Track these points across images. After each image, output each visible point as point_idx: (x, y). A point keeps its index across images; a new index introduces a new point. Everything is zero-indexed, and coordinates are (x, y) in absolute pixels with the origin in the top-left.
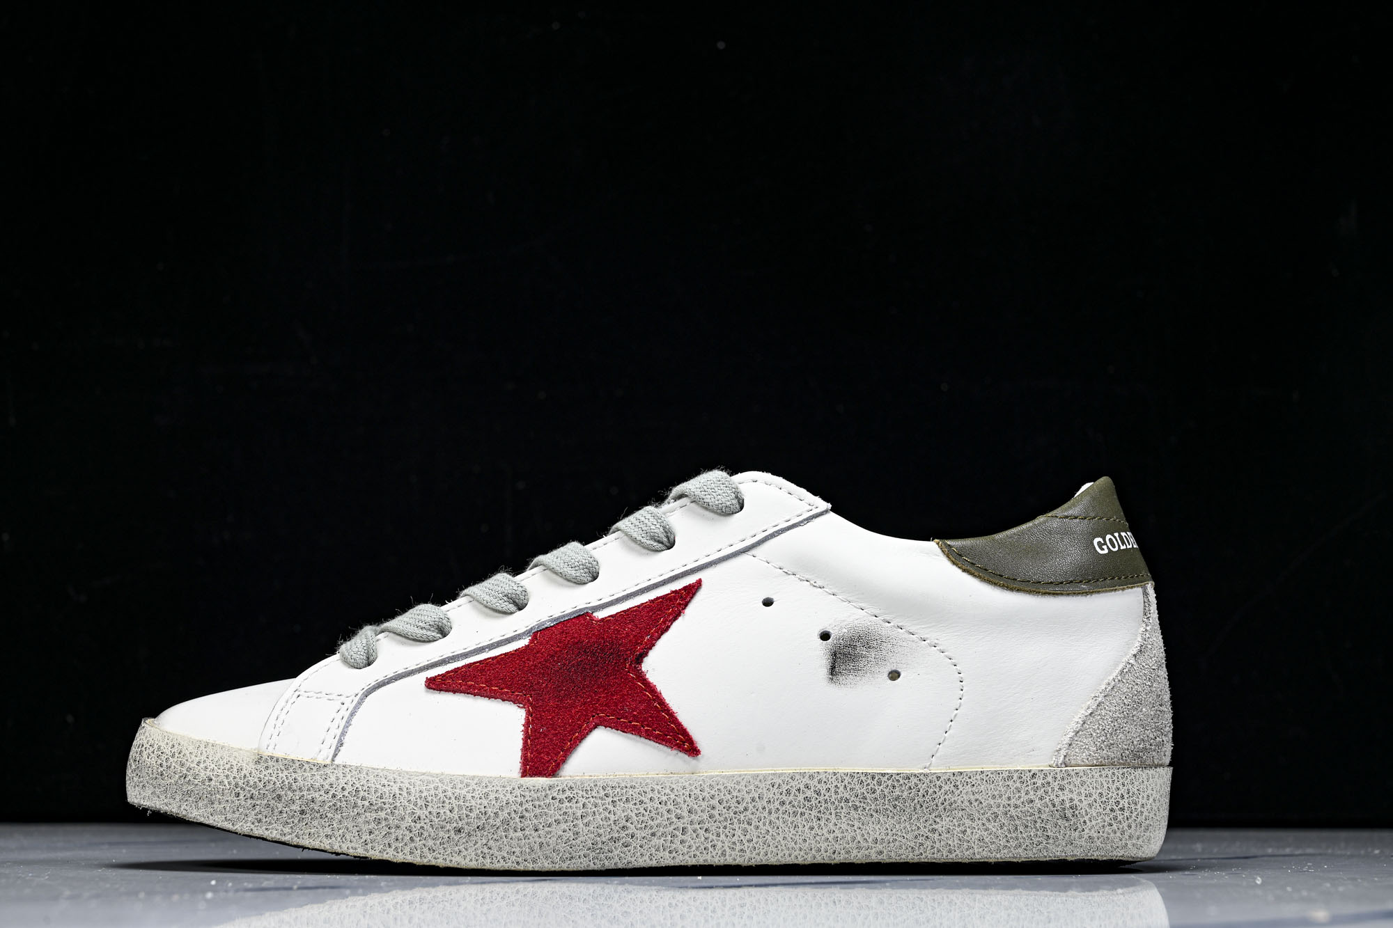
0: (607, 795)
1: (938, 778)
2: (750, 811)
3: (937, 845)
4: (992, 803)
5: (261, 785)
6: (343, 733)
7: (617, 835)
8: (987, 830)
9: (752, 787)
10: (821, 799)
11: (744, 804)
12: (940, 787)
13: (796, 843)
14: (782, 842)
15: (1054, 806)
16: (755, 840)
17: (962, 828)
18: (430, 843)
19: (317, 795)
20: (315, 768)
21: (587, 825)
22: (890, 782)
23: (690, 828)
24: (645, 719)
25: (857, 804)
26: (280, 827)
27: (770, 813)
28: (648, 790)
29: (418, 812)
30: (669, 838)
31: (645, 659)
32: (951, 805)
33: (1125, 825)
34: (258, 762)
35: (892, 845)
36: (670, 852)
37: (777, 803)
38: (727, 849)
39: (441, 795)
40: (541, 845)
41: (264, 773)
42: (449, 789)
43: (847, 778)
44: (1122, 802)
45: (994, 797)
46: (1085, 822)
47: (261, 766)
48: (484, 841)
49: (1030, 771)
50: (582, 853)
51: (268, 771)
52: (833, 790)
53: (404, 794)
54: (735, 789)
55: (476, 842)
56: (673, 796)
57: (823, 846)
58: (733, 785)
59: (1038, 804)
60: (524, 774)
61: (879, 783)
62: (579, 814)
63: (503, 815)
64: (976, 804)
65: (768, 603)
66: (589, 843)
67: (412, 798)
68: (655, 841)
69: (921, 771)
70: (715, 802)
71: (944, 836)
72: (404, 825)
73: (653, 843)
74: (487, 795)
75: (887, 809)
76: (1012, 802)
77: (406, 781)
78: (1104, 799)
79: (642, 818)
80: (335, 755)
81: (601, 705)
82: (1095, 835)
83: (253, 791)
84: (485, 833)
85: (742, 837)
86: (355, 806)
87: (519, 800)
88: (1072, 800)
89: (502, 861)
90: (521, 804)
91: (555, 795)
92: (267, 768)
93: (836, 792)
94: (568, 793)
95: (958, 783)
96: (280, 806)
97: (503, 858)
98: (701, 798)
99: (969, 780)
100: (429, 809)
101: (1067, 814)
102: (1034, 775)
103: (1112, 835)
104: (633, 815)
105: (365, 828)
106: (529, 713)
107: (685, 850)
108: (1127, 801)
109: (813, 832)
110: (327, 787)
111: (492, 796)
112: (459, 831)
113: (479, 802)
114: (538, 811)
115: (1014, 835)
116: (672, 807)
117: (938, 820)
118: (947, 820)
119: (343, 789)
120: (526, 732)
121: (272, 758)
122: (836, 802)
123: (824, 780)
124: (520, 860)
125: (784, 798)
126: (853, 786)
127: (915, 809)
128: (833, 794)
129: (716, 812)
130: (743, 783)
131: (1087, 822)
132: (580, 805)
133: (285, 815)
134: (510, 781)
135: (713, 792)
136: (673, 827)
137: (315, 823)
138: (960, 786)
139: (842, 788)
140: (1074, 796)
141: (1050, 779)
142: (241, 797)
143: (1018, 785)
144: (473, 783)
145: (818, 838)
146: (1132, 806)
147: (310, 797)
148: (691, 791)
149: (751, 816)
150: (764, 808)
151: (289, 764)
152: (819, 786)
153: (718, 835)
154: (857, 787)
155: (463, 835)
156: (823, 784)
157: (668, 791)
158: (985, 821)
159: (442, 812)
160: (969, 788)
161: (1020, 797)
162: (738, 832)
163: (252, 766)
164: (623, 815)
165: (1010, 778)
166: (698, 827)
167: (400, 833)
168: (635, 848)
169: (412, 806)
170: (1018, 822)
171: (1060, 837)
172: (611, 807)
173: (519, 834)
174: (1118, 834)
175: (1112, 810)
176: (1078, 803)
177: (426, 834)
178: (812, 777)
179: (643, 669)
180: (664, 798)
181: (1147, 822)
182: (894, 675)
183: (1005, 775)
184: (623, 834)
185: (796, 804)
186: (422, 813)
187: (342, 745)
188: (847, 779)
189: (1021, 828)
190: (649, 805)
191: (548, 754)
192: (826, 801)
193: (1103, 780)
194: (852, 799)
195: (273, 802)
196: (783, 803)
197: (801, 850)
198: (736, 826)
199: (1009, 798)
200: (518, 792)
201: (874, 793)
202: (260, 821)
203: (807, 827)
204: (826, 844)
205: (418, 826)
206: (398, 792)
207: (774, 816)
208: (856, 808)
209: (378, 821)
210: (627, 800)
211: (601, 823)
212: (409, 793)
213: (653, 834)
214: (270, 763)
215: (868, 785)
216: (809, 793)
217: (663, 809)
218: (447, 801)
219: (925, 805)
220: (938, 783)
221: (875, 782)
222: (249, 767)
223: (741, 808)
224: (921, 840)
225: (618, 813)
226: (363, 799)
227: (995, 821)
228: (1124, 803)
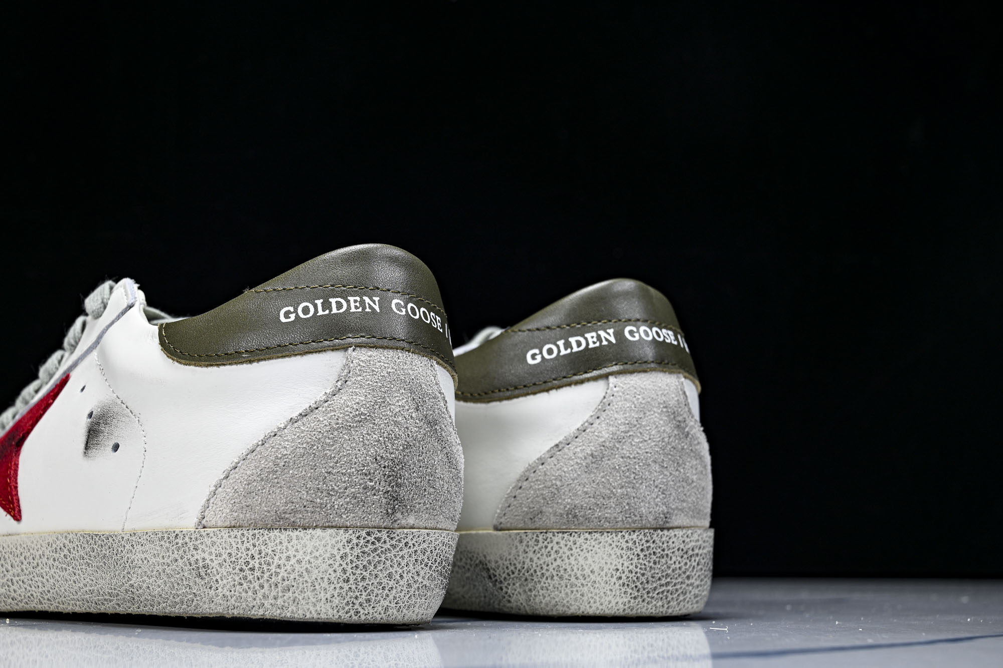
11: (37, 560)
15: (192, 565)
24: (2, 492)
33: (256, 585)
44: (252, 562)
46: (217, 581)
49: (175, 532)
54: (31, 547)
70: (22, 558)
76: (166, 560)
78: (233, 559)
82: (228, 593)
88: (204, 559)
98: (16, 555)
101: (202, 571)
103: (244, 594)
108: (258, 561)
131: (219, 580)
140: (206, 556)
141: (187, 539)
143: (168, 545)
146: (265, 567)
148: (12, 549)
161: (169, 556)
174: (250, 593)
175: (241, 570)
182: (116, 448)
193: (232, 540)
199: (163, 557)
228: (255, 563)
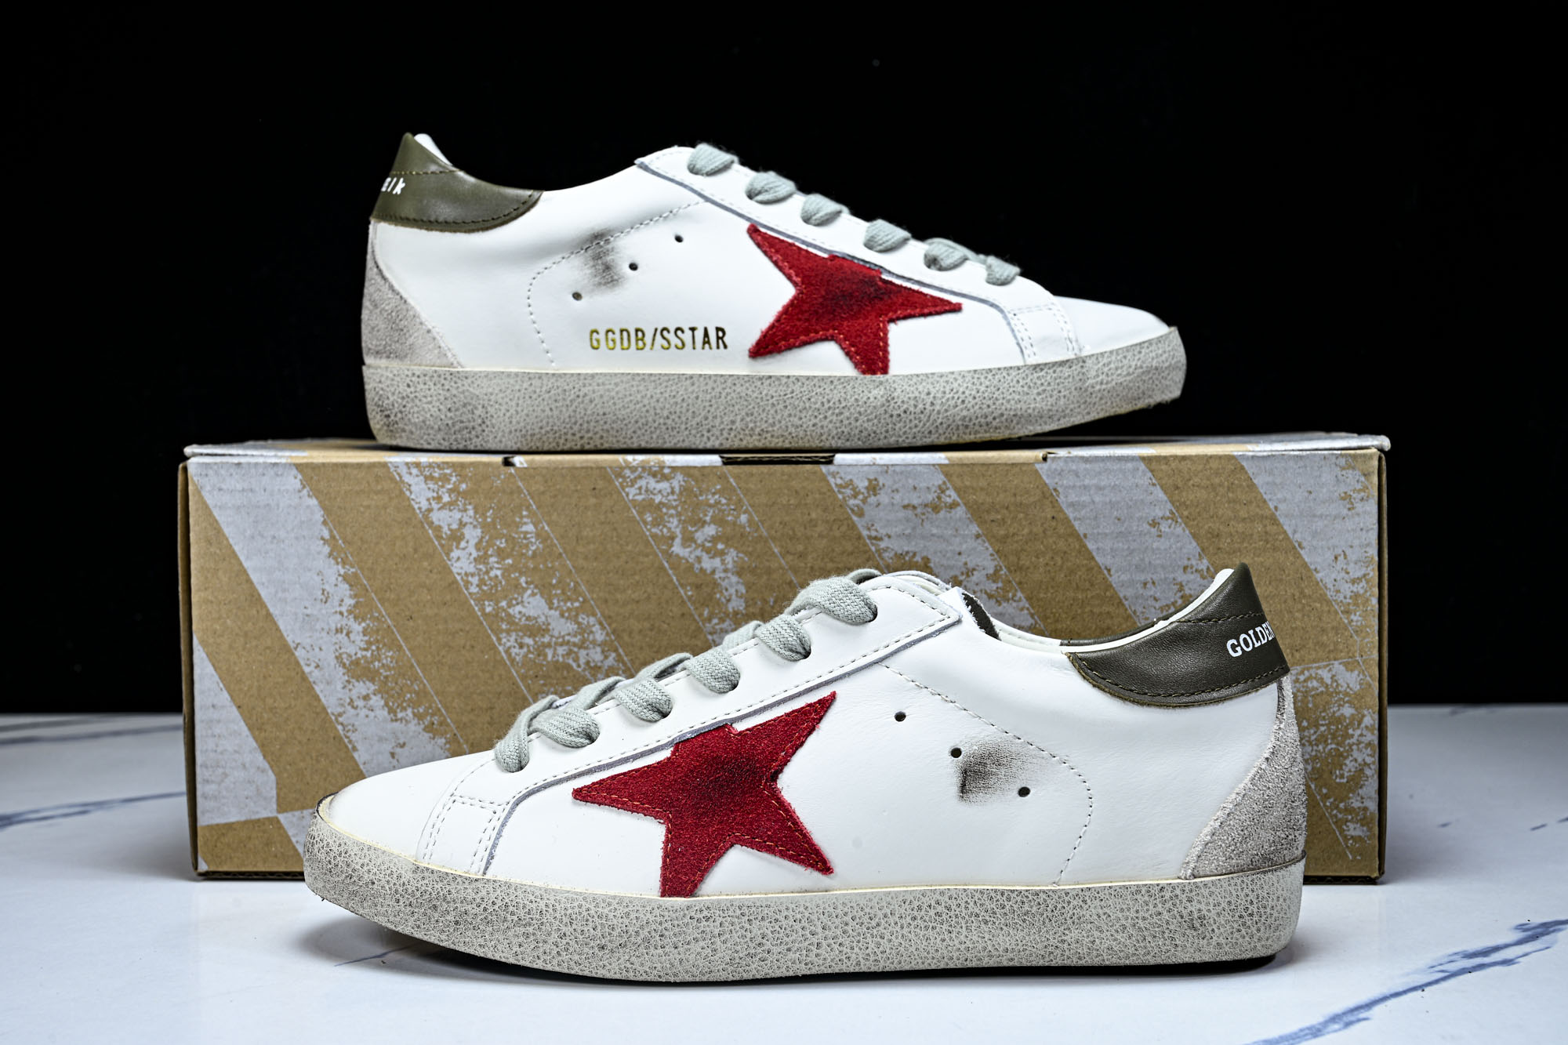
0: (743, 915)
1: (1067, 894)
2: (882, 927)
3: (1067, 953)
4: (1120, 916)
5: (418, 894)
6: (494, 846)
7: (753, 951)
8: (1115, 940)
9: (885, 904)
10: (952, 913)
11: (877, 920)
12: (1069, 902)
13: (928, 953)
14: (915, 953)
15: (1182, 917)
16: (888, 951)
17: (1092, 939)
18: (576, 957)
19: (469, 907)
20: (467, 882)
21: (724, 942)
22: (1019, 899)
23: (824, 943)
24: (780, 839)
25: (988, 918)
26: (438, 934)
27: (902, 928)
28: (783, 908)
29: (564, 929)
30: (804, 952)
31: (780, 776)
32: (1079, 918)
33: (1254, 929)
34: (414, 872)
35: (1022, 953)
36: (806, 964)
37: (908, 919)
38: (862, 960)
39: (585, 913)
40: (681, 961)
41: (421, 883)
42: (593, 908)
43: (976, 895)
44: (1251, 908)
45: (1122, 910)
46: (1213, 930)
47: (419, 876)
48: (627, 958)
49: (1158, 885)
50: (720, 968)
51: (425, 882)
52: (963, 905)
53: (551, 910)
54: (867, 906)
55: (619, 959)
56: (807, 915)
57: (955, 955)
58: (865, 903)
59: (1166, 916)
60: (663, 895)
61: (1009, 899)
62: (716, 932)
63: (644, 933)
64: (1104, 917)
65: (900, 717)
66: (727, 959)
67: (558, 915)
68: (791, 955)
69: (1049, 888)
70: (848, 919)
71: (1073, 946)
72: (551, 940)
73: (789, 957)
74: (628, 914)
75: (1016, 923)
76: (1141, 914)
77: (552, 898)
78: (1233, 907)
79: (777, 935)
80: (486, 868)
81: (737, 824)
82: (1224, 941)
83: (411, 899)
84: (628, 950)
85: (876, 950)
86: (505, 920)
87: (659, 919)
88: (1200, 910)
89: (644, 974)
90: (661, 924)
91: (693, 914)
92: (423, 878)
93: (966, 908)
94: (705, 913)
95: (1087, 898)
96: (436, 915)
97: (646, 972)
98: (834, 915)
99: (1097, 895)
100: (574, 926)
101: (1195, 924)
102: (1162, 889)
103: (1241, 940)
104: (769, 933)
105: (515, 941)
106: (669, 831)
107: (821, 962)
108: (1256, 906)
109: (945, 943)
110: (478, 900)
111: (633, 916)
112: (603, 948)
113: (621, 920)
114: (677, 930)
115: (1142, 945)
116: (806, 925)
117: (1066, 932)
118: (1076, 932)
119: (494, 903)
120: (665, 849)
121: (427, 869)
122: (967, 917)
123: (955, 896)
124: (661, 974)
125: (916, 913)
126: (983, 901)
127: (1044, 923)
128: (963, 910)
129: (849, 928)
130: (875, 900)
131: (1216, 930)
132: (718, 923)
133: (441, 924)
134: (649, 901)
135: (846, 910)
136: (807, 943)
137: (469, 933)
138: (1088, 901)
139: (972, 904)
140: (1203, 907)
141: (1178, 892)
142: (401, 903)
143: (1146, 898)
144: (614, 902)
145: (949, 948)
146: (1262, 910)
147: (463, 909)
148: (824, 908)
149: (883, 931)
150: (896, 923)
151: (443, 877)
152: (950, 902)
153: (852, 948)
154: (987, 903)
155: (607, 951)
156: (953, 900)
157: (802, 909)
158: (1113, 932)
159: (586, 929)
160: (1097, 903)
161: (1148, 910)
162: (872, 945)
163: (410, 875)
164: (759, 933)
165: (1138, 891)
166: (832, 942)
167: (547, 947)
168: (772, 962)
169: (557, 922)
170: (1146, 933)
171: (1189, 945)
172: (747, 926)
173: (660, 951)
174: (1247, 939)
175: (1241, 917)
176: (1206, 913)
177: (571, 949)
178: (942, 893)
179: (779, 786)
180: (799, 916)
181: (1277, 922)
182: (1024, 792)
183: (1133, 889)
184: (759, 950)
185: (927, 919)
186: (568, 930)
187: (492, 858)
188: (978, 895)
189: (1149, 939)
190: (784, 923)
191: (686, 874)
192: (956, 916)
193: (1232, 889)
194: (982, 914)
195: (430, 911)
196: (914, 918)
197: (933, 958)
198: (869, 940)
199: (1137, 912)
200: (657, 912)
201: (1003, 908)
202: (419, 927)
203: (938, 939)
204: (958, 953)
205: (564, 942)
206: (544, 909)
207: (905, 931)
208: (986, 922)
209: (527, 936)
210: (763, 919)
211: (738, 940)
212: (555, 910)
213: (789, 950)
214: (426, 874)
215: (998, 901)
216: (939, 909)
217: (797, 926)
218: (591, 920)
219: (1054, 919)
220: (1067, 899)
221: (1004, 898)
222: (407, 876)
223: (874, 923)
224: (1050, 949)
225: (755, 931)
226: (512, 914)
227: (1123, 932)
228: (1253, 908)
